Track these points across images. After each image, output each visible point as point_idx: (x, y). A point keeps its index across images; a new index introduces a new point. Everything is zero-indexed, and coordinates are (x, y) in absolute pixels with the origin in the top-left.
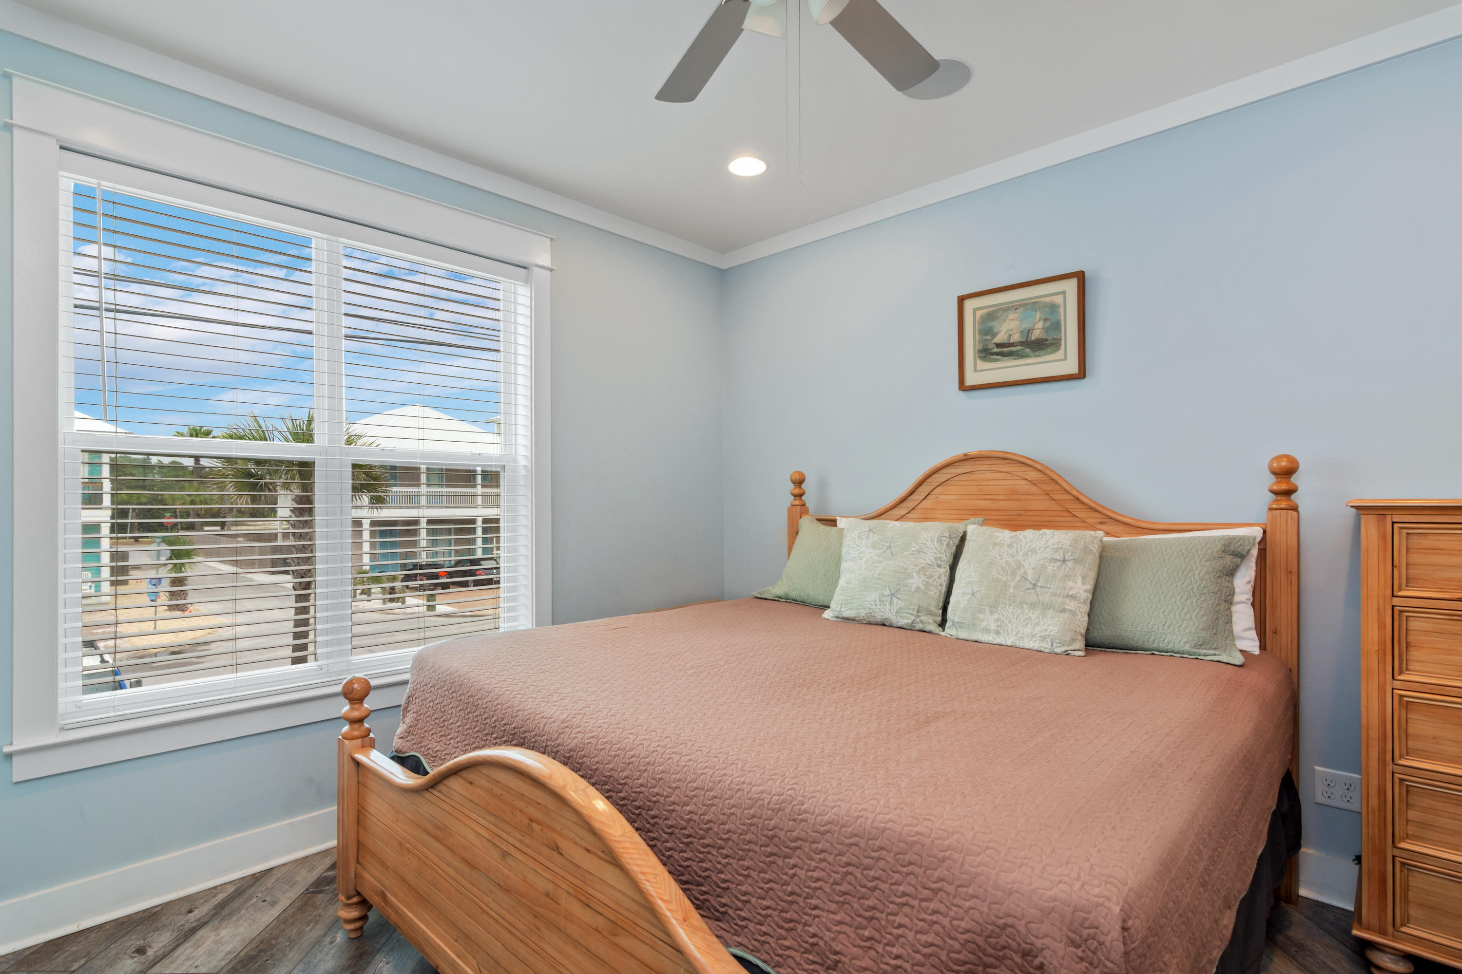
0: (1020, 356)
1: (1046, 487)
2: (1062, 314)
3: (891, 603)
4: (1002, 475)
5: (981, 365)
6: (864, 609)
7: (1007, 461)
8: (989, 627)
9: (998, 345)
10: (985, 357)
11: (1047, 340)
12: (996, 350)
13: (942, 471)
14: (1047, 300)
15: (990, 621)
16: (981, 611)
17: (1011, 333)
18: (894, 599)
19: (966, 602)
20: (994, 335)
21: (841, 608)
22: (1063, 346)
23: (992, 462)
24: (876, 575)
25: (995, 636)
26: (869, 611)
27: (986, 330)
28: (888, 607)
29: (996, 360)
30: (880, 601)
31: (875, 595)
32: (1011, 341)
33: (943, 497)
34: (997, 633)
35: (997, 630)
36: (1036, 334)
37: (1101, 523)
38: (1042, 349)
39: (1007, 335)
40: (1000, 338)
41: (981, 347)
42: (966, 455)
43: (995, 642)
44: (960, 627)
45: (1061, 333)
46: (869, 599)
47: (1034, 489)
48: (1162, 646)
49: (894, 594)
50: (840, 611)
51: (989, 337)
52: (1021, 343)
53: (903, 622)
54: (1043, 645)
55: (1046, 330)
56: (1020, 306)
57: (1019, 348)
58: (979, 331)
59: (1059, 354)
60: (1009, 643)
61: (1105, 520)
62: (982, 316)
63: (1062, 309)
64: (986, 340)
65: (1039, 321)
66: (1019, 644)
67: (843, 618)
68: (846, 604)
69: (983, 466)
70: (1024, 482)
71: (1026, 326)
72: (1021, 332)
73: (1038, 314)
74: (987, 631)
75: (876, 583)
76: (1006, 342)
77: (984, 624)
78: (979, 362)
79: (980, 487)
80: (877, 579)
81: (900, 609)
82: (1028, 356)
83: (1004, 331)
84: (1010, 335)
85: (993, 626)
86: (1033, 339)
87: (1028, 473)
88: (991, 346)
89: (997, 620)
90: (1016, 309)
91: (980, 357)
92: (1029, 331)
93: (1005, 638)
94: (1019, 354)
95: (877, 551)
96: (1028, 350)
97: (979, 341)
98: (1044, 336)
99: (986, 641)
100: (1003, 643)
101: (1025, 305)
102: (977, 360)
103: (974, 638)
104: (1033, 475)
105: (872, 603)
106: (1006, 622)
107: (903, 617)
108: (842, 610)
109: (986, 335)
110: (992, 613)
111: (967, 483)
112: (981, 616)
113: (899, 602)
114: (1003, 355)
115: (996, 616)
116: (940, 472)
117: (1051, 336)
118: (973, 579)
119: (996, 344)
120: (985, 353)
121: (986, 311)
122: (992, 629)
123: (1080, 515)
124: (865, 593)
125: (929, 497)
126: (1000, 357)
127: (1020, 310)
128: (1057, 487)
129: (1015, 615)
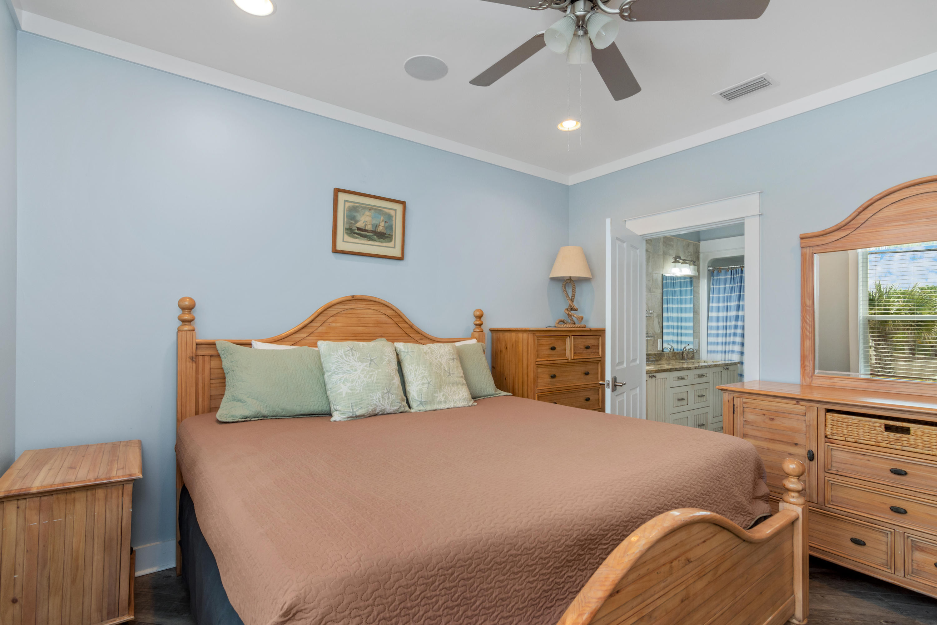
0: (371, 239)
1: (396, 320)
2: (394, 222)
3: (388, 398)
4: (372, 311)
5: (347, 238)
6: (372, 406)
7: (376, 303)
8: (441, 400)
9: (359, 229)
10: (350, 234)
11: (386, 234)
12: (357, 231)
13: (336, 307)
14: (387, 211)
15: (440, 396)
16: (436, 392)
17: (366, 223)
18: (390, 395)
19: (426, 389)
20: (356, 222)
21: (352, 409)
22: (393, 240)
23: (368, 303)
24: (375, 380)
25: (444, 404)
26: (374, 407)
27: (351, 217)
28: (387, 401)
29: (356, 238)
30: (382, 398)
31: (378, 395)
32: (367, 229)
33: (334, 325)
34: (445, 402)
35: (445, 401)
36: (380, 229)
37: (421, 339)
38: (382, 238)
39: (364, 224)
40: (360, 225)
41: (348, 227)
42: (353, 297)
43: (446, 407)
44: (426, 404)
45: (393, 232)
46: (374, 398)
47: (389, 321)
48: (486, 394)
49: (389, 391)
50: (353, 412)
51: (353, 222)
52: (372, 232)
53: (393, 409)
54: (464, 403)
55: (386, 228)
56: (373, 209)
57: (371, 234)
58: (347, 216)
59: (391, 244)
60: (452, 406)
61: (422, 338)
62: (349, 207)
63: (394, 219)
64: (351, 223)
65: (382, 222)
66: (456, 405)
67: (356, 417)
68: (356, 405)
69: (362, 305)
70: (384, 316)
71: (374, 222)
72: (372, 225)
73: (382, 217)
74: (440, 402)
75: (377, 386)
76: (363, 228)
77: (438, 399)
78: (346, 236)
79: (359, 318)
80: (377, 383)
81: (393, 400)
82: (375, 240)
83: (363, 221)
84: (366, 225)
85: (443, 399)
86: (378, 231)
87: (388, 311)
88: (354, 228)
89: (443, 395)
90: (370, 210)
91: (347, 233)
92: (377, 226)
93: (449, 404)
94: (371, 238)
95: (365, 364)
96: (375, 237)
97: (347, 223)
98: (385, 232)
99: (442, 408)
100: (450, 407)
101: (375, 209)
102: (345, 234)
103: (435, 408)
104: (390, 312)
105: (378, 400)
106: (447, 395)
107: (394, 406)
108: (355, 410)
109: (352, 220)
110: (440, 392)
111: (350, 315)
112: (436, 395)
113: (392, 396)
114: (362, 236)
115: (442, 393)
116: (333, 307)
117: (388, 232)
118: (425, 374)
119: (357, 227)
120: (351, 231)
121: (352, 204)
122: (443, 401)
123: (412, 335)
124: (371, 395)
125: (324, 324)
126: (359, 236)
127: (373, 211)
128: (401, 320)
129: (449, 391)
